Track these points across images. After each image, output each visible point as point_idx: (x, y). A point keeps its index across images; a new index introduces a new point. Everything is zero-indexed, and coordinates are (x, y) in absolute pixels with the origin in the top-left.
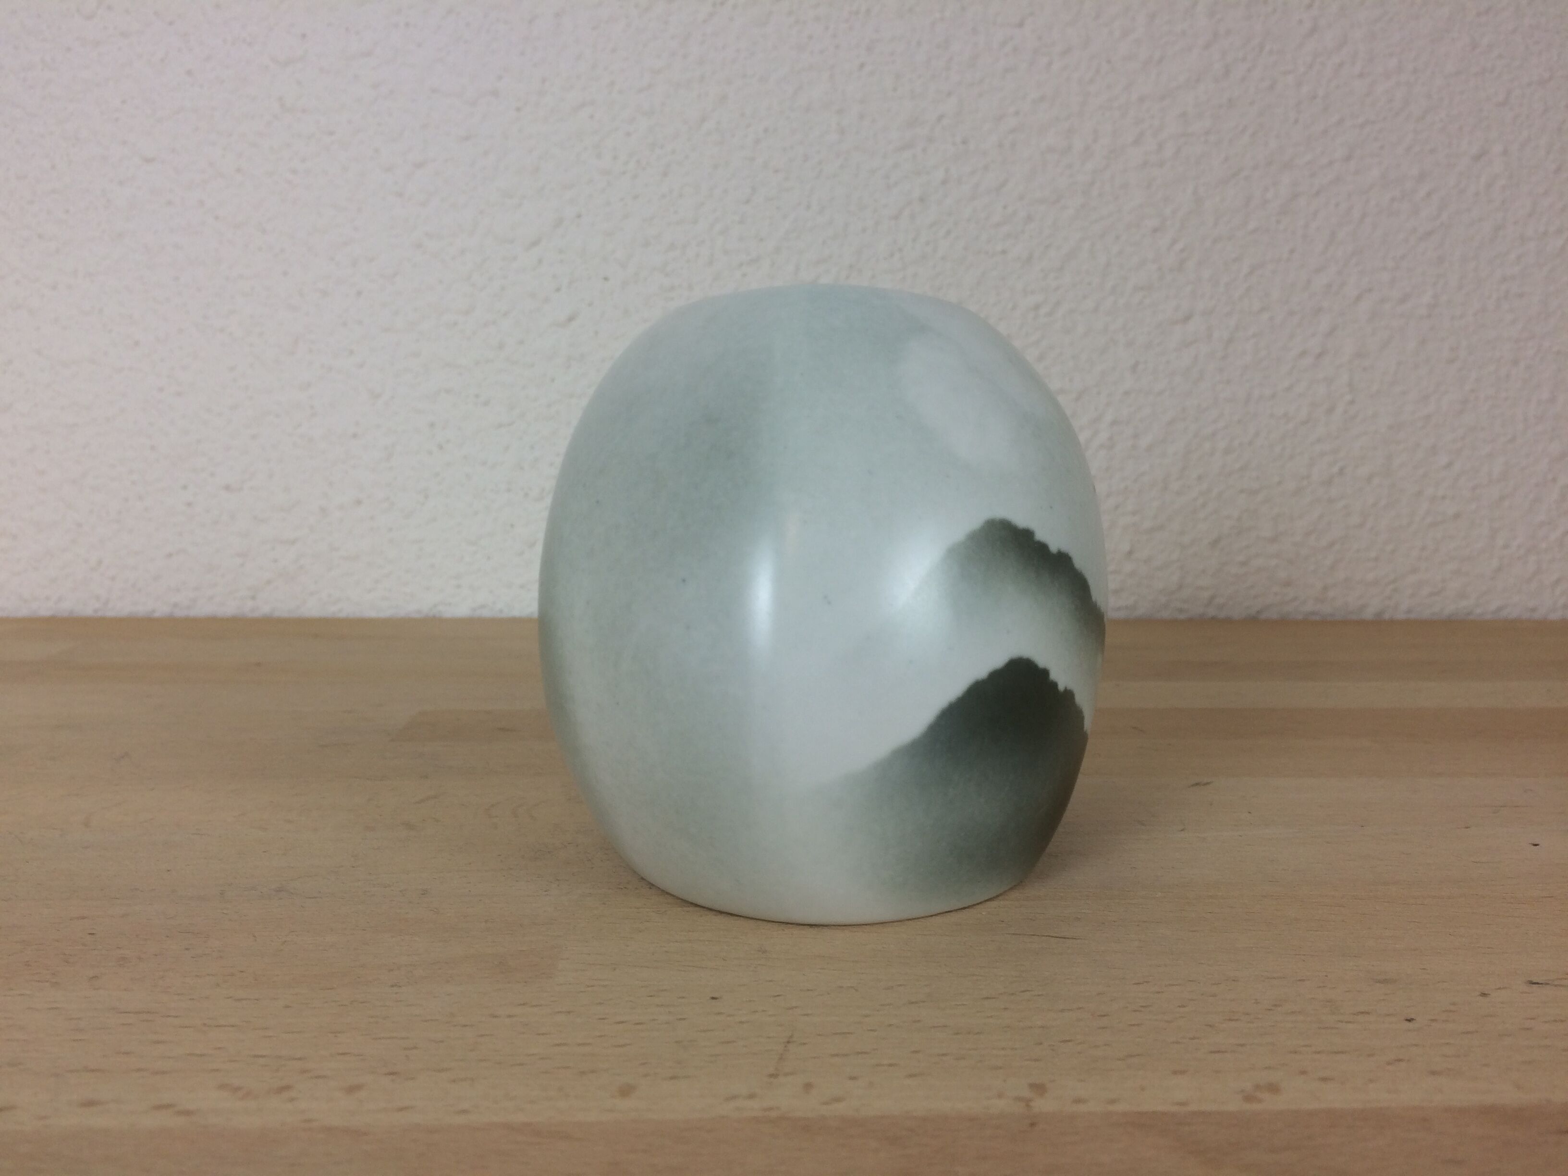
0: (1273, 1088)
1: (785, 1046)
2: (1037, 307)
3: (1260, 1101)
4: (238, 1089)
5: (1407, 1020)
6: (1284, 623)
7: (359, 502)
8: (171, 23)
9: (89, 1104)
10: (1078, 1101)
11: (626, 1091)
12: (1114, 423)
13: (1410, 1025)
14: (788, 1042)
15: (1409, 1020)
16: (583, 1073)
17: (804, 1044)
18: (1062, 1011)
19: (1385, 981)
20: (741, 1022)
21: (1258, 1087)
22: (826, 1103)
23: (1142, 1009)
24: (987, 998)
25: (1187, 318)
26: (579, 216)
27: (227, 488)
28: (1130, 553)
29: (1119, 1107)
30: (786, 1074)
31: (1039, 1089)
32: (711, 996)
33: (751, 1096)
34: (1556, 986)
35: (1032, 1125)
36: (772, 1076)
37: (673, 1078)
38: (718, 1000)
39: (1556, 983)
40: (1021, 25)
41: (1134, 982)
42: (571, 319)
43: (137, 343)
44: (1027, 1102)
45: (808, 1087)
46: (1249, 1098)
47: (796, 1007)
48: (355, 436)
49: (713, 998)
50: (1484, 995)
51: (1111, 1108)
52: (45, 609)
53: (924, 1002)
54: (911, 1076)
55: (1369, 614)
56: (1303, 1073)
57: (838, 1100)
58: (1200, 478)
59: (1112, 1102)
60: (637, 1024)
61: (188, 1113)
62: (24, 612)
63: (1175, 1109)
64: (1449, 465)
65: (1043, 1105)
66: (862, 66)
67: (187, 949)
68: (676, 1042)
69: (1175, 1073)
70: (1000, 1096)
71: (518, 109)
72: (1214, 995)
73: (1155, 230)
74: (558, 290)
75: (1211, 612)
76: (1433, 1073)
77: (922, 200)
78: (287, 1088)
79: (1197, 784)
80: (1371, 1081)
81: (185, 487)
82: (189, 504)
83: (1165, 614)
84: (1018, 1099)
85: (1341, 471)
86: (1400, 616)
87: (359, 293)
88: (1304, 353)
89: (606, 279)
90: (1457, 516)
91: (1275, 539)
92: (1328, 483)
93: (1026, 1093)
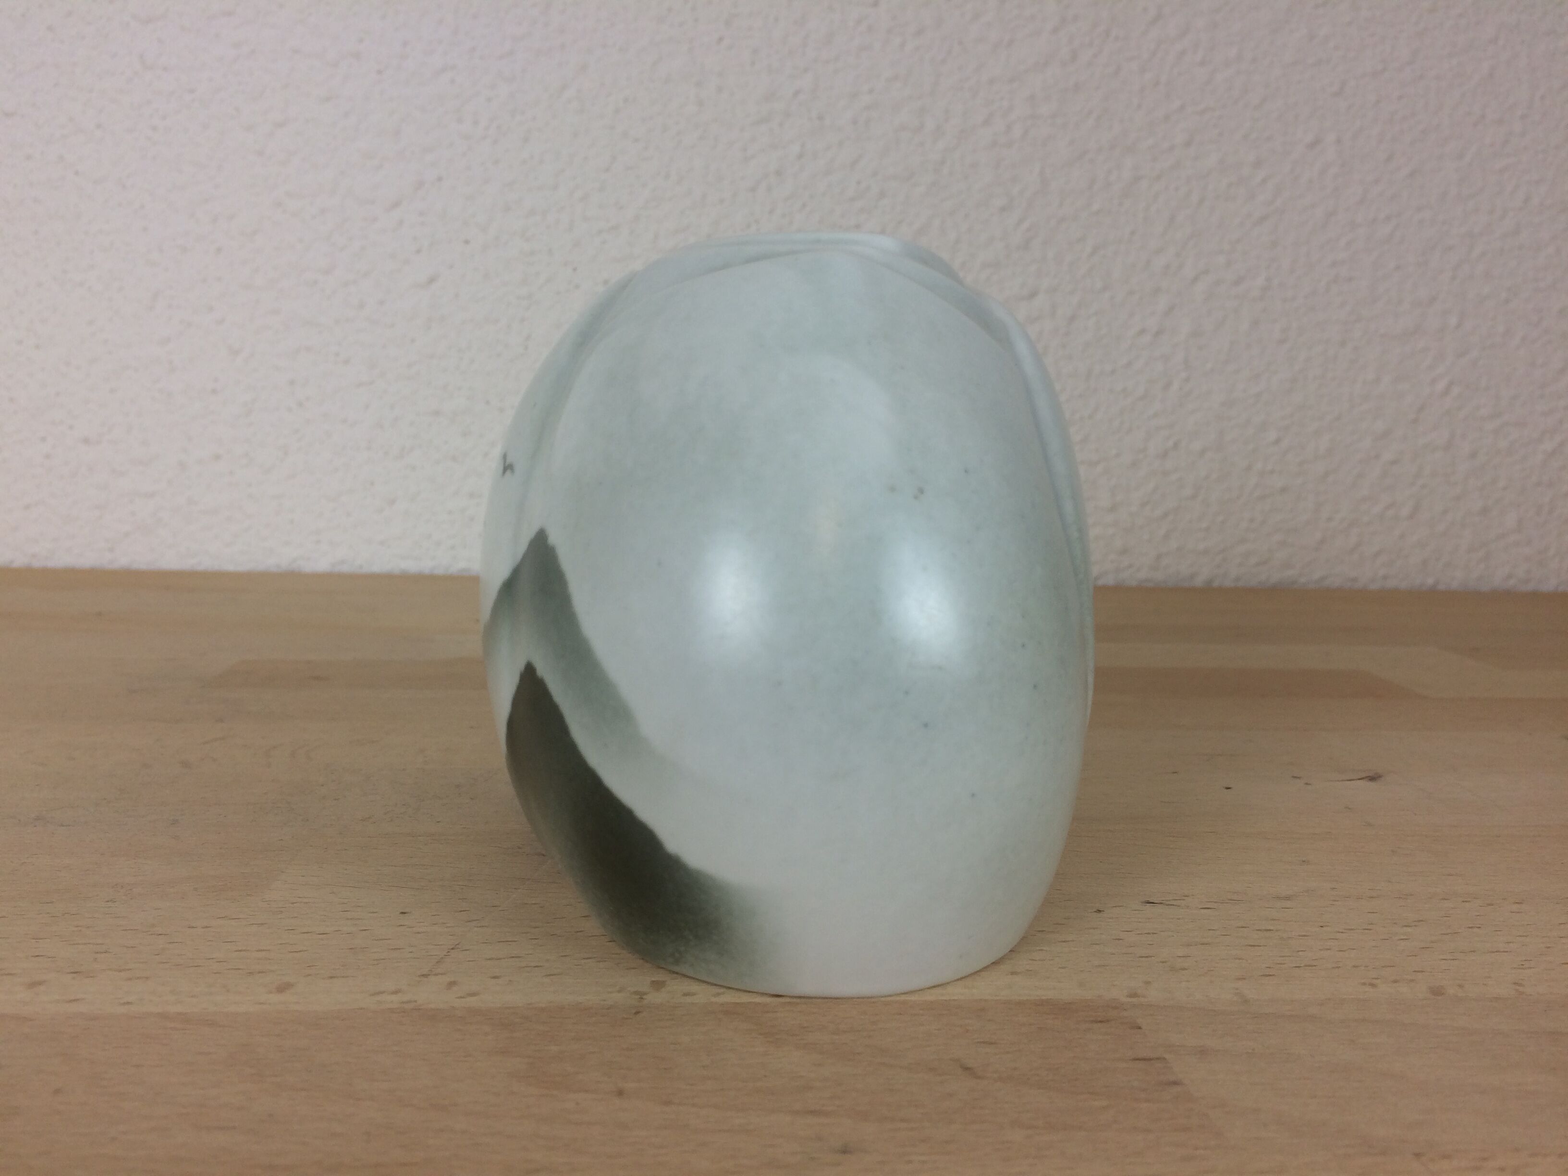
1: (447, 952)
7: (218, 457)
10: (686, 994)
14: (451, 949)
16: (251, 973)
17: (465, 950)
20: (418, 933)
22: (463, 997)
25: (1033, 295)
26: (440, 179)
27: (86, 441)
30: (436, 975)
31: (658, 985)
32: (402, 911)
33: (396, 992)
34: (1169, 905)
35: (637, 1013)
36: (423, 976)
37: (332, 977)
38: (406, 915)
39: (1167, 903)
42: (432, 280)
44: (643, 995)
45: (451, 984)
47: (475, 920)
48: (214, 391)
49: (402, 913)
50: (1099, 911)
51: (713, 999)
54: (550, 975)
55: (1199, 582)
57: (473, 995)
59: (719, 994)
60: (321, 934)
64: (1277, 441)
65: (655, 997)
66: (721, 40)
68: (350, 949)
70: (621, 991)
71: (379, 72)
73: (1003, 209)
74: (418, 251)
77: (778, 173)
81: (43, 439)
82: (48, 456)
84: (636, 993)
85: (1176, 446)
87: (219, 250)
88: (1143, 331)
89: (467, 242)
90: (1284, 490)
91: (1113, 509)
92: (1164, 455)
93: (645, 988)
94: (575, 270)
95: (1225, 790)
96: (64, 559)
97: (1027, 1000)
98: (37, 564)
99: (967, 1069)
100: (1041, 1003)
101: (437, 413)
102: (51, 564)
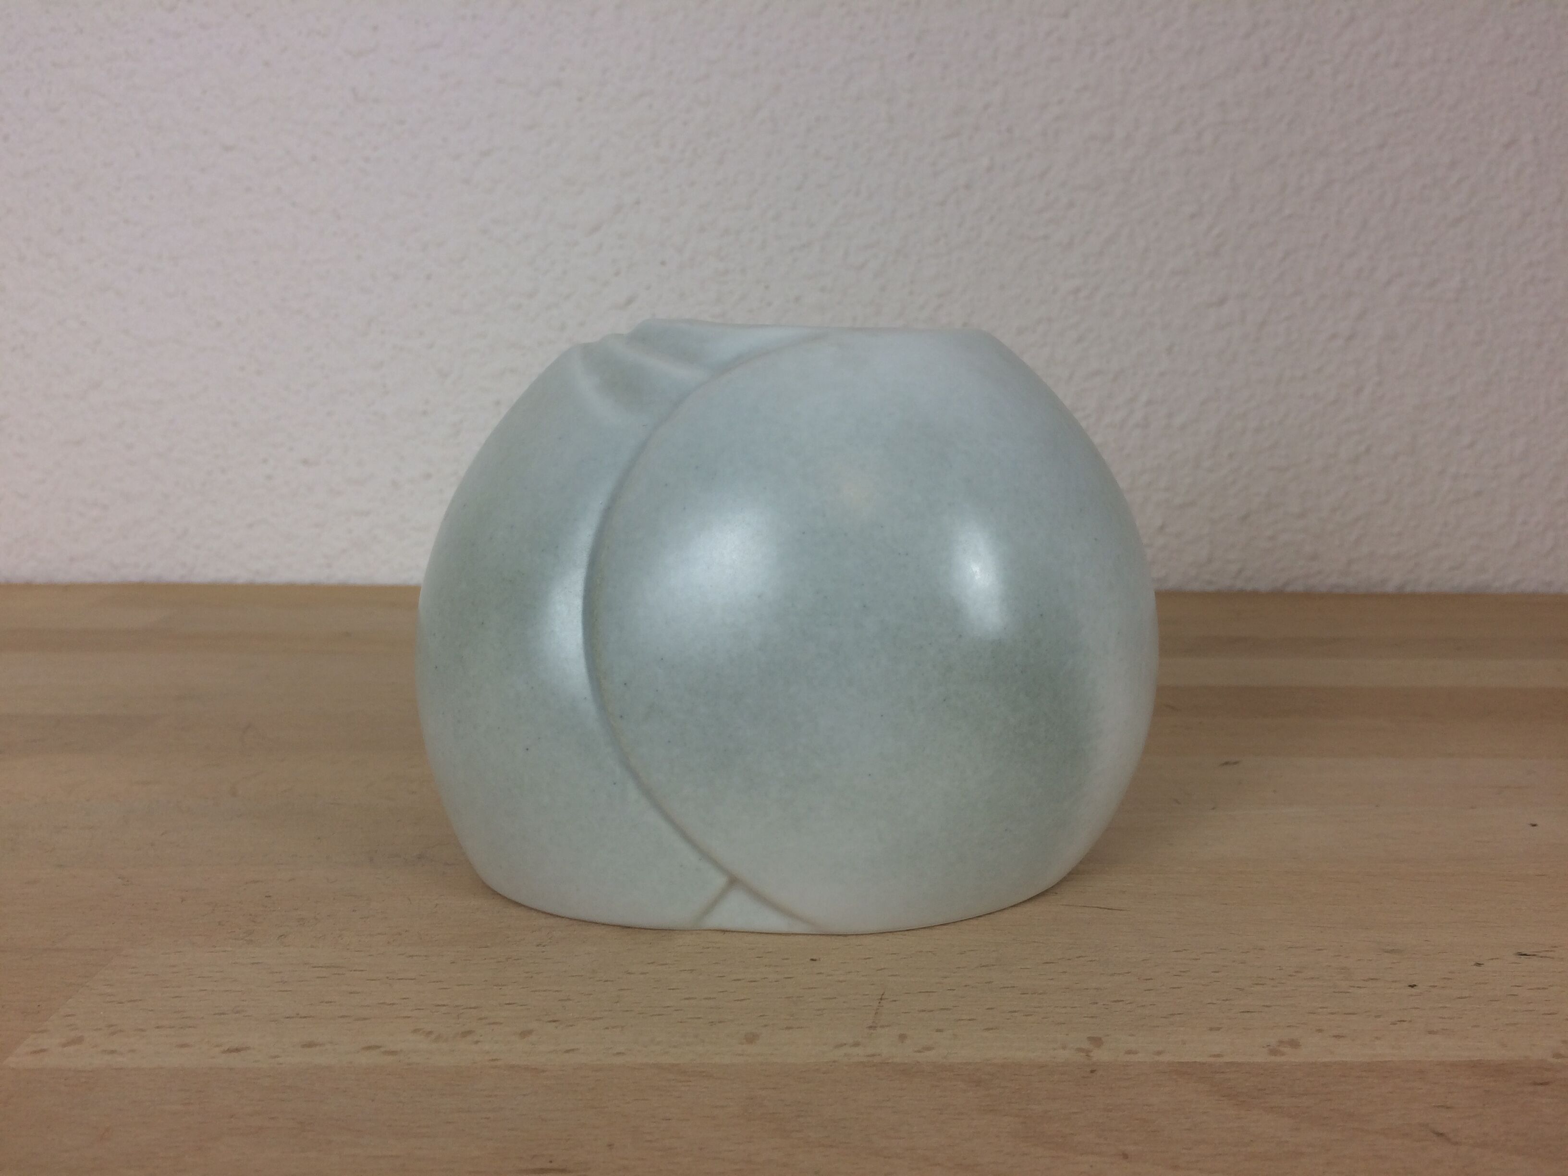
0: (1294, 1044)
1: (880, 1003)
2: (1077, 290)
3: (1283, 1054)
4: (430, 1033)
5: (1410, 986)
6: (1309, 596)
7: (428, 476)
8: (249, 16)
9: (310, 1045)
10: (1129, 1052)
11: (751, 1039)
12: (1149, 403)
13: (1413, 990)
14: (881, 999)
15: (1412, 986)
16: (712, 1023)
17: (895, 1001)
18: (1113, 975)
19: (1392, 951)
20: (839, 981)
21: (1281, 1042)
22: (919, 1052)
23: (1182, 974)
24: (1047, 963)
25: (1222, 301)
26: (638, 203)
27: (305, 462)
28: (1162, 528)
29: (1165, 1058)
30: (882, 1027)
31: (1097, 1041)
32: (812, 958)
33: (856, 1044)
34: (1542, 957)
35: (1092, 1071)
36: (870, 1027)
37: (788, 1028)
38: (816, 962)
39: (1541, 954)
40: (1066, 15)
41: (1174, 950)
42: (630, 301)
43: (219, 324)
44: (1087, 1052)
45: (902, 1037)
46: (1274, 1052)
47: (884, 969)
48: (425, 413)
49: (812, 960)
50: (1479, 964)
51: (1157, 1058)
52: (133, 575)
53: (993, 965)
54: (988, 1029)
55: (1390, 588)
56: (1320, 1031)
57: (929, 1049)
58: (1231, 456)
59: (1159, 1053)
60: (752, 981)
61: (393, 1053)
62: (115, 577)
63: (1212, 1060)
65: (1101, 1055)
66: (911, 56)
67: (354, 911)
68: (787, 998)
69: (1211, 1029)
70: (1064, 1048)
71: (580, 99)
72: (1243, 963)
73: (1193, 216)
74: (617, 274)
75: (1239, 584)
76: (1431, 1032)
77: (967, 187)
78: (470, 1032)
79: (1227, 763)
80: (1377, 1038)
81: (265, 461)
82: (269, 477)
83: (1196, 586)
84: (1080, 1050)
85: (1368, 450)
86: (1421, 588)
87: (429, 277)
88: (1335, 336)
89: (663, 263)
90: (1478, 494)
91: (1302, 515)
92: (1356, 460)
93: (1086, 1045)
94: (767, 287)
95: (1532, 827)
96: (284, 575)
97: (1459, 1061)
98: (259, 580)
99: (1440, 1135)
100: (1475, 1066)
102: (274, 579)
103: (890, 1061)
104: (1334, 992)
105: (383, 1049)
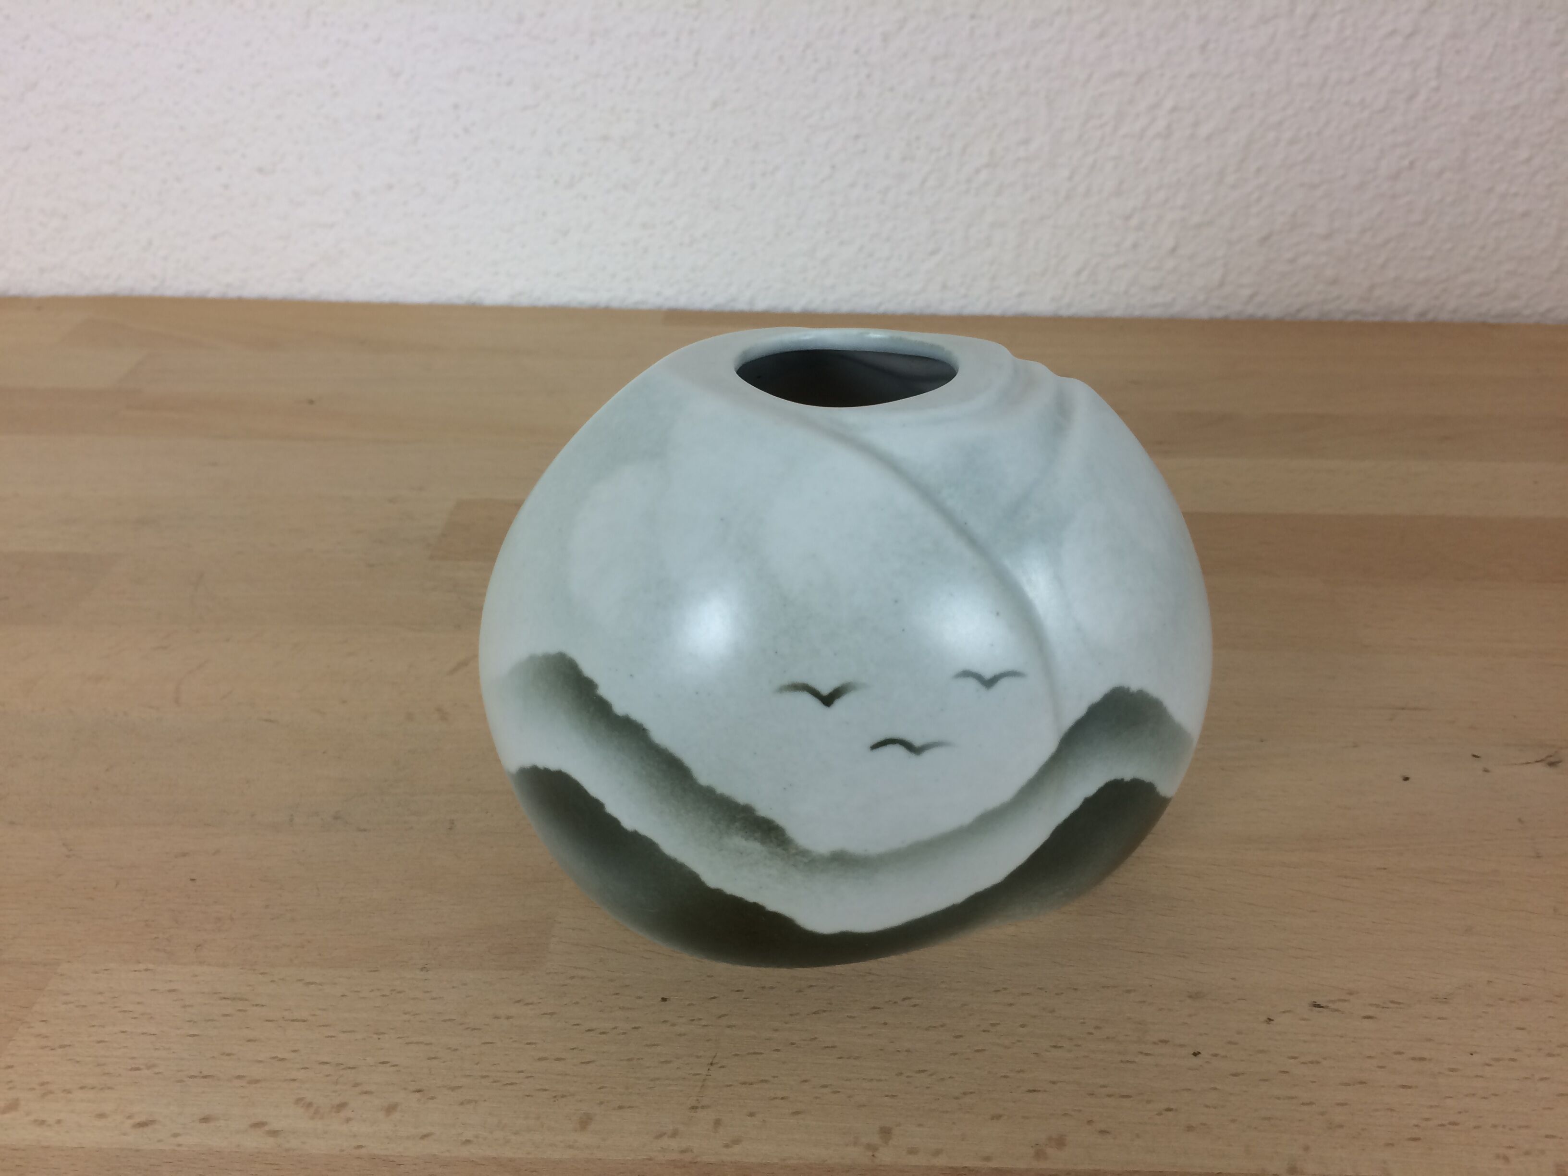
1: (709, 1069)
3: (1046, 1157)
4: (310, 1101)
5: (1194, 1054)
7: (390, 187)
10: (911, 1151)
11: (585, 1122)
13: (1195, 1061)
14: (712, 1064)
15: (1196, 1054)
16: (555, 1097)
21: (1051, 1138)
22: (728, 1146)
27: (260, 170)
30: (703, 1107)
31: (886, 1134)
32: (662, 996)
33: (675, 1134)
34: (1332, 1010)
36: (691, 1106)
37: (620, 1107)
38: (666, 1002)
39: (1334, 1006)
44: (874, 1151)
45: (717, 1124)
46: (1039, 1154)
48: (379, 117)
49: (663, 999)
50: (1269, 1020)
56: (1090, 1122)
57: (737, 1143)
61: (275, 1134)
64: (1528, 160)
65: (885, 1155)
69: (993, 1117)
70: (856, 1142)
78: (344, 1105)
81: (219, 169)
82: (226, 187)
84: (869, 1147)
85: (1412, 164)
88: (1393, 33)
90: (1526, 214)
91: (1328, 237)
92: (1395, 177)
93: (876, 1139)
95: (1403, 783)
101: (605, 138)
103: (699, 1159)
104: (1122, 1061)
105: (267, 1128)
